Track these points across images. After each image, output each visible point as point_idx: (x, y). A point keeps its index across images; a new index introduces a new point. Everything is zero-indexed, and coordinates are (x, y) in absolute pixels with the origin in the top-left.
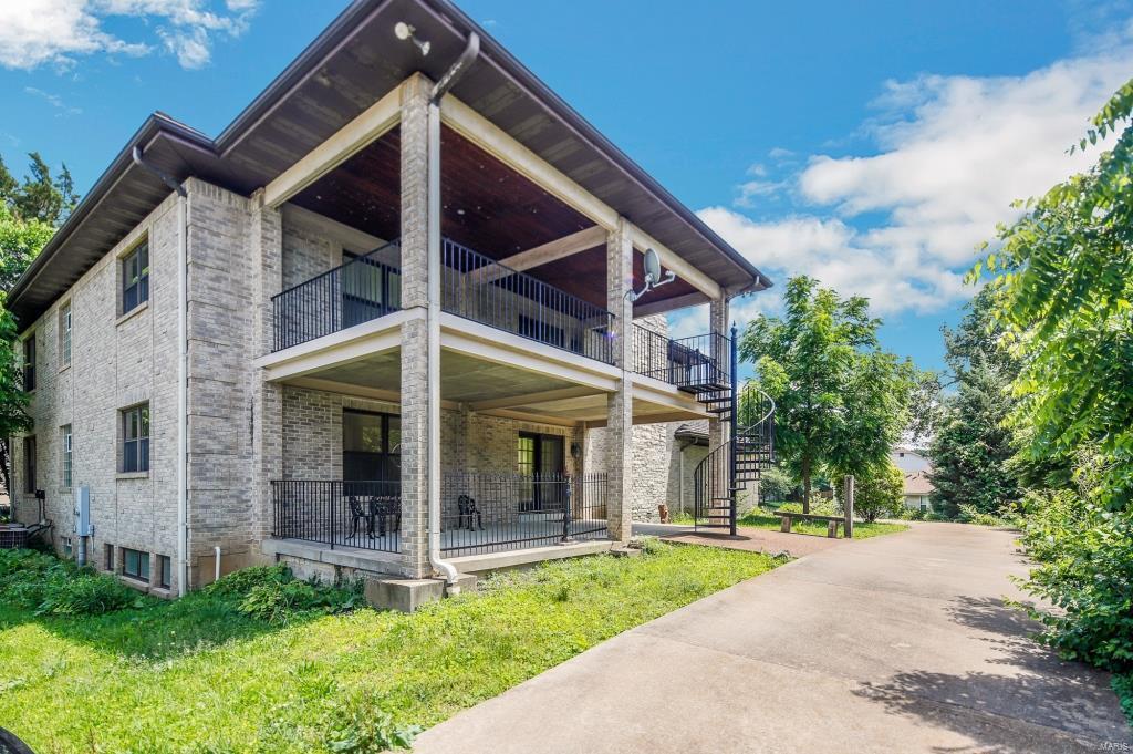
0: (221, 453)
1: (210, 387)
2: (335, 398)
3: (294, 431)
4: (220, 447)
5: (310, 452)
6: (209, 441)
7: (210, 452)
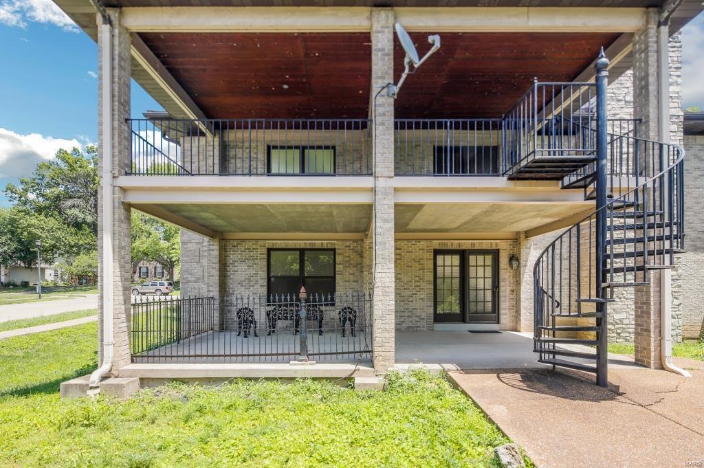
0: (195, 282)
1: (190, 246)
2: (260, 243)
3: (235, 266)
4: (193, 279)
5: (246, 279)
6: (189, 276)
7: (189, 282)
